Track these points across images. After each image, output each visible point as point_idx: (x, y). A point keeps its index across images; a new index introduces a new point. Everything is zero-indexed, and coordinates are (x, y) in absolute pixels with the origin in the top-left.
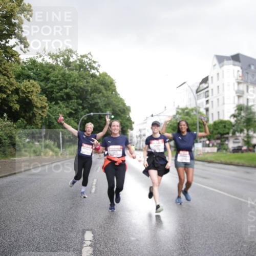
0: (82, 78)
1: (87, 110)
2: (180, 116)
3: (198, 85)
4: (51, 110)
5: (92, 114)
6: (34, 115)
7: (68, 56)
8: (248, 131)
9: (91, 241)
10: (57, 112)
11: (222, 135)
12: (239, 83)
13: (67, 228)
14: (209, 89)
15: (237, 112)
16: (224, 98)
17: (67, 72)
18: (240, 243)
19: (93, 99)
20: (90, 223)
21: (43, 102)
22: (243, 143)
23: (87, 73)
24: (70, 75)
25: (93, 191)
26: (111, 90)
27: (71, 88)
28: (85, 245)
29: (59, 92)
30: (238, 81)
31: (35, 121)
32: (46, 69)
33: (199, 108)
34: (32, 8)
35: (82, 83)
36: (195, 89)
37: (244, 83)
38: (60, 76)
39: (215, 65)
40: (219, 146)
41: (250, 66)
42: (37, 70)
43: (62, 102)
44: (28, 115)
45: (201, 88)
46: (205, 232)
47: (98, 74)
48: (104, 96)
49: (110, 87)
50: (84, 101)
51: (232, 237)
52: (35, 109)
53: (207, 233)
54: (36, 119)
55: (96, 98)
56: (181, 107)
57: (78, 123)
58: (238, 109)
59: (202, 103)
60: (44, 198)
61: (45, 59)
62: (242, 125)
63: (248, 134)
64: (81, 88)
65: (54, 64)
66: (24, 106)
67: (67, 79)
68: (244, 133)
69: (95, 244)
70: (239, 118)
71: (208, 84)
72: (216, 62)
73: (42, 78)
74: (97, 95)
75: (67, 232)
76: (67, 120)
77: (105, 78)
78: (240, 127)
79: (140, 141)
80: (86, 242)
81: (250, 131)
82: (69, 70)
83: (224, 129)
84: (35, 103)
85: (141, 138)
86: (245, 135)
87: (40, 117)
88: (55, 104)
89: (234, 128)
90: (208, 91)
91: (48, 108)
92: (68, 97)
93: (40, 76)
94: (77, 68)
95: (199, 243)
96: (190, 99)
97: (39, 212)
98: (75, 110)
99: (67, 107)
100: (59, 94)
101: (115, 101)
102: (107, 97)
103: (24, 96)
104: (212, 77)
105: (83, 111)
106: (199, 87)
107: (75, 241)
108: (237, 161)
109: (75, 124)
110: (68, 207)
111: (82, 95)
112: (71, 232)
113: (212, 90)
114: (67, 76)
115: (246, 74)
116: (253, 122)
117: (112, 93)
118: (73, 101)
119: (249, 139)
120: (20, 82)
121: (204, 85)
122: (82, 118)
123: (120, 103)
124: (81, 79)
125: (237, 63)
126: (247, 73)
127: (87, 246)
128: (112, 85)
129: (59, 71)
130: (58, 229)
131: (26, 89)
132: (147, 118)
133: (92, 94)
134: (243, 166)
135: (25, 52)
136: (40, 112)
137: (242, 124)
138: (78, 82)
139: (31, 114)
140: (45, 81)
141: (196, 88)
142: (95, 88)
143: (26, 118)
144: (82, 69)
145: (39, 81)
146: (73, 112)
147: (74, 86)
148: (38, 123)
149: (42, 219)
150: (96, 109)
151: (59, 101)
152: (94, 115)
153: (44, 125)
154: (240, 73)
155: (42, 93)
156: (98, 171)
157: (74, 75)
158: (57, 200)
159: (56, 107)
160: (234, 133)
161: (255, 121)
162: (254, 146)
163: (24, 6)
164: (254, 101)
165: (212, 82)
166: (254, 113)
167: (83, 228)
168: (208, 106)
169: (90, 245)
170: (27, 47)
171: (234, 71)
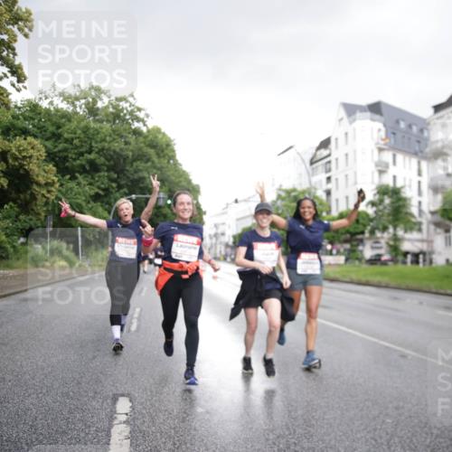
0: (118, 135)
1: (125, 190)
2: (284, 203)
3: (314, 151)
4: (64, 190)
5: (134, 196)
6: (33, 197)
7: (93, 99)
8: (395, 227)
9: (127, 414)
10: (73, 193)
11: (353, 234)
12: (380, 150)
13: (86, 392)
14: (332, 158)
15: (377, 197)
16: (355, 173)
17: (92, 125)
18: (381, 416)
19: (136, 172)
20: (126, 383)
21: (49, 175)
22: (388, 249)
23: (127, 127)
24: (96, 130)
25: (134, 328)
26: (167, 157)
27: (98, 153)
28: (115, 422)
29: (78, 159)
30: (379, 146)
31: (35, 208)
32: (54, 120)
33: (315, 189)
34: (32, 17)
35: (116, 144)
36: (308, 158)
37: (388, 150)
38: (79, 132)
39: (341, 119)
40: (349, 254)
41: (398, 122)
42: (40, 120)
43: (82, 176)
44: (22, 196)
45: (318, 157)
46: (323, 398)
47: (144, 130)
48: (155, 167)
49: (166, 152)
50: (121, 176)
51: (368, 407)
52: (35, 187)
53: (326, 400)
54: (36, 205)
55: (141, 170)
56: (284, 188)
57: (109, 213)
58: (378, 193)
59: (321, 181)
60: (48, 341)
61: (55, 103)
62: (385, 220)
63: (395, 235)
64: (114, 151)
65: (70, 111)
66: (17, 181)
67: (91, 136)
68: (389, 233)
69: (134, 419)
70: (381, 207)
71: (330, 150)
72: (343, 113)
73: (48, 134)
74: (143, 164)
75: (86, 399)
76: (90, 206)
77: (156, 137)
78: (382, 222)
79: (216, 244)
80: (119, 416)
81: (398, 229)
82: (95, 121)
83: (356, 225)
84: (35, 177)
85: (217, 239)
86: (391, 235)
87: (44, 200)
88: (70, 179)
89: (371, 224)
90: (329, 162)
91: (57, 185)
92: (94, 168)
93: (45, 131)
94: (110, 119)
95: (313, 417)
96: (300, 175)
97: (37, 365)
98: (103, 190)
99: (90, 184)
100: (78, 162)
101: (173, 175)
102: (160, 169)
103: (17, 164)
104: (336, 139)
105: (118, 191)
106: (315, 155)
107: (99, 414)
108: (377, 279)
109: (106, 214)
110: (90, 356)
111: (117, 164)
112: (94, 398)
113: (337, 159)
114: (91, 131)
115: (392, 135)
116: (402, 215)
117: (169, 162)
118: (102, 174)
119: (397, 243)
120: (9, 140)
121: (324, 152)
123: (182, 179)
124: (116, 137)
125: (377, 117)
126: (394, 134)
127: (121, 423)
128: (170, 148)
129: (79, 122)
130: (71, 393)
131: (20, 152)
132: (227, 204)
133: (135, 164)
134: (387, 287)
135: (19, 90)
136: (44, 192)
137: (385, 218)
138: (110, 142)
139: (28, 197)
140: (53, 139)
141: (311, 156)
142: (140, 153)
143: (19, 201)
144: (117, 121)
145: (42, 138)
147: (103, 149)
148: (41, 211)
149: (43, 377)
150: (141, 188)
151: (77, 175)
152: (137, 198)
153: (50, 214)
154: (383, 134)
155: (48, 159)
156: (143, 294)
157: (104, 130)
158: (69, 343)
159: (72, 184)
160: (372, 232)
161: (407, 213)
162: (406, 254)
163: (19, 12)
164: (405, 179)
165: (337, 147)
166: (405, 199)
167: (115, 392)
168: (330, 186)
169: (124, 422)
170: (23, 82)
171: (372, 129)
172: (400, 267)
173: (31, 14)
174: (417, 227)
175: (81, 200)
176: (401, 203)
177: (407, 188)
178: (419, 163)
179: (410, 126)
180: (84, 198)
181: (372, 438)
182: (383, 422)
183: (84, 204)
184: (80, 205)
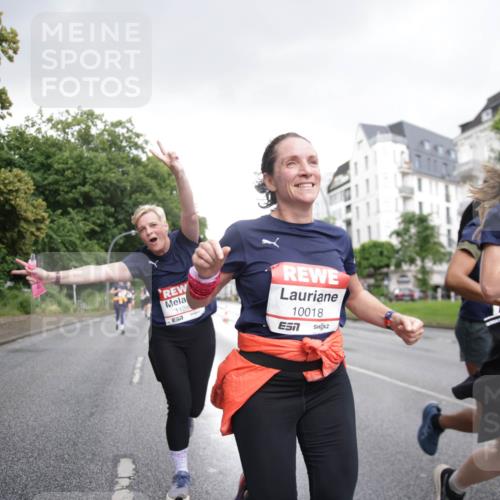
0: (115, 164)
1: (124, 225)
3: (331, 177)
4: (55, 227)
5: (133, 232)
6: (21, 235)
7: (86, 125)
8: (423, 260)
9: (129, 478)
10: (66, 230)
11: (377, 268)
12: (404, 174)
13: (83, 454)
14: (351, 185)
15: (402, 226)
16: (378, 201)
17: (86, 154)
18: (415, 471)
20: (128, 443)
21: (39, 211)
22: (416, 283)
23: (125, 155)
24: (90, 159)
25: (136, 379)
26: (168, 188)
27: (91, 184)
28: (117, 487)
29: (71, 191)
30: (402, 170)
31: (23, 247)
32: (43, 149)
33: (334, 219)
34: (18, 38)
35: (113, 175)
36: (325, 185)
37: (413, 174)
38: (71, 161)
39: (360, 142)
41: (422, 143)
42: (28, 149)
43: (76, 210)
44: (8, 235)
45: (337, 184)
47: (144, 158)
48: (156, 199)
49: (168, 182)
50: (119, 209)
51: (400, 460)
52: (23, 224)
54: (24, 244)
57: (107, 251)
58: (403, 221)
59: (340, 210)
60: (39, 397)
61: (43, 131)
62: (411, 252)
63: (423, 267)
64: (111, 183)
65: (60, 138)
66: (2, 219)
67: (84, 167)
68: (416, 265)
69: (138, 483)
70: (406, 237)
71: (349, 176)
72: (361, 135)
73: (36, 165)
74: (143, 196)
75: (83, 462)
76: (85, 243)
77: (156, 166)
78: (409, 254)
80: (120, 480)
81: (427, 261)
82: (89, 150)
83: (380, 258)
84: (22, 213)
86: (418, 268)
87: (33, 238)
88: (62, 214)
89: (397, 256)
90: (349, 189)
91: (47, 222)
92: (88, 202)
93: (33, 162)
94: (106, 147)
97: (28, 425)
98: (100, 226)
99: (85, 219)
100: (71, 195)
101: (177, 208)
102: (162, 201)
103: (2, 198)
104: (356, 164)
105: (116, 226)
106: (333, 180)
107: (98, 479)
110: (88, 413)
111: (114, 197)
112: (92, 462)
113: (357, 186)
114: (85, 161)
115: (417, 158)
116: (430, 245)
117: (171, 193)
118: (97, 208)
119: (426, 276)
121: (342, 179)
122: (115, 241)
124: (112, 167)
125: (399, 138)
126: (419, 156)
127: (123, 488)
129: (71, 151)
130: (66, 456)
131: (5, 185)
133: (133, 196)
135: (3, 117)
136: (33, 230)
137: (411, 249)
138: (107, 172)
139: (15, 235)
140: (42, 171)
141: (328, 183)
142: (140, 183)
143: (5, 241)
144: (114, 149)
145: (30, 170)
146: (97, 229)
147: (98, 180)
148: (30, 251)
149: (34, 438)
151: (70, 210)
154: (406, 157)
155: (37, 193)
157: (99, 160)
158: (64, 398)
159: (64, 220)
160: (398, 265)
161: (435, 243)
162: (436, 288)
163: (3, 32)
164: (432, 205)
165: (356, 172)
166: (432, 228)
167: (116, 452)
168: (350, 215)
169: (127, 487)
170: (7, 108)
171: (394, 151)
172: (430, 302)
173: (16, 35)
174: (447, 258)
175: (75, 238)
176: (429, 232)
177: (435, 216)
178: (447, 187)
179: (435, 148)
180: (78, 236)
181: (405, 496)
182: (417, 477)
183: (78, 242)
184: (74, 243)
